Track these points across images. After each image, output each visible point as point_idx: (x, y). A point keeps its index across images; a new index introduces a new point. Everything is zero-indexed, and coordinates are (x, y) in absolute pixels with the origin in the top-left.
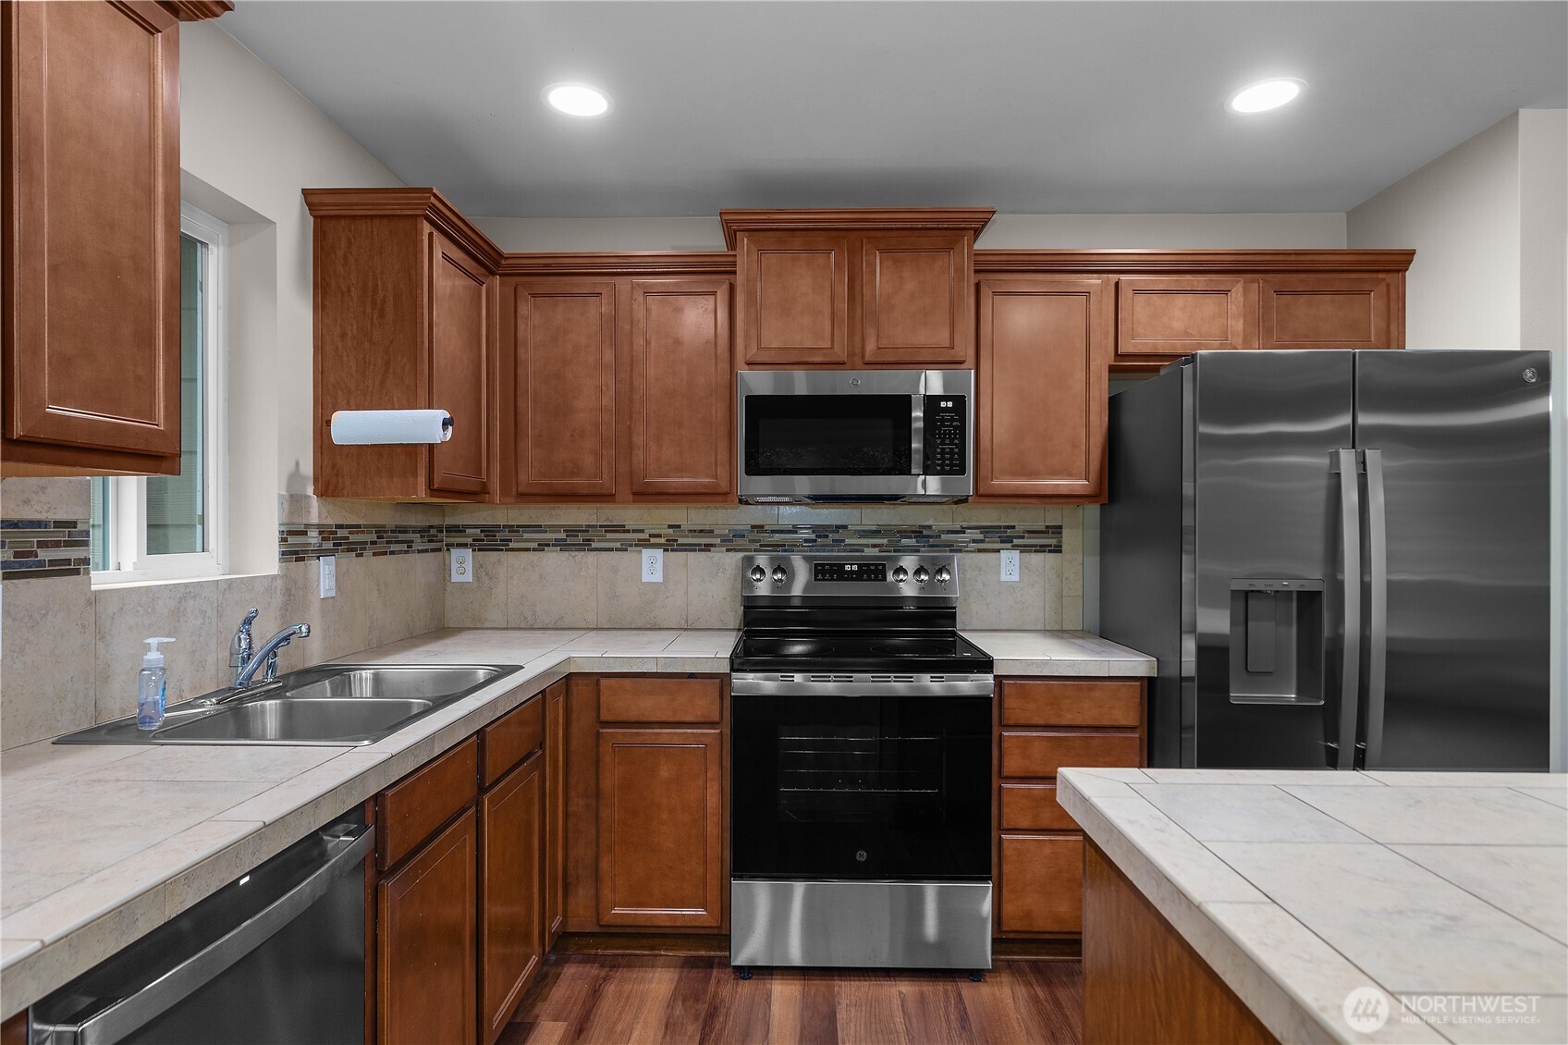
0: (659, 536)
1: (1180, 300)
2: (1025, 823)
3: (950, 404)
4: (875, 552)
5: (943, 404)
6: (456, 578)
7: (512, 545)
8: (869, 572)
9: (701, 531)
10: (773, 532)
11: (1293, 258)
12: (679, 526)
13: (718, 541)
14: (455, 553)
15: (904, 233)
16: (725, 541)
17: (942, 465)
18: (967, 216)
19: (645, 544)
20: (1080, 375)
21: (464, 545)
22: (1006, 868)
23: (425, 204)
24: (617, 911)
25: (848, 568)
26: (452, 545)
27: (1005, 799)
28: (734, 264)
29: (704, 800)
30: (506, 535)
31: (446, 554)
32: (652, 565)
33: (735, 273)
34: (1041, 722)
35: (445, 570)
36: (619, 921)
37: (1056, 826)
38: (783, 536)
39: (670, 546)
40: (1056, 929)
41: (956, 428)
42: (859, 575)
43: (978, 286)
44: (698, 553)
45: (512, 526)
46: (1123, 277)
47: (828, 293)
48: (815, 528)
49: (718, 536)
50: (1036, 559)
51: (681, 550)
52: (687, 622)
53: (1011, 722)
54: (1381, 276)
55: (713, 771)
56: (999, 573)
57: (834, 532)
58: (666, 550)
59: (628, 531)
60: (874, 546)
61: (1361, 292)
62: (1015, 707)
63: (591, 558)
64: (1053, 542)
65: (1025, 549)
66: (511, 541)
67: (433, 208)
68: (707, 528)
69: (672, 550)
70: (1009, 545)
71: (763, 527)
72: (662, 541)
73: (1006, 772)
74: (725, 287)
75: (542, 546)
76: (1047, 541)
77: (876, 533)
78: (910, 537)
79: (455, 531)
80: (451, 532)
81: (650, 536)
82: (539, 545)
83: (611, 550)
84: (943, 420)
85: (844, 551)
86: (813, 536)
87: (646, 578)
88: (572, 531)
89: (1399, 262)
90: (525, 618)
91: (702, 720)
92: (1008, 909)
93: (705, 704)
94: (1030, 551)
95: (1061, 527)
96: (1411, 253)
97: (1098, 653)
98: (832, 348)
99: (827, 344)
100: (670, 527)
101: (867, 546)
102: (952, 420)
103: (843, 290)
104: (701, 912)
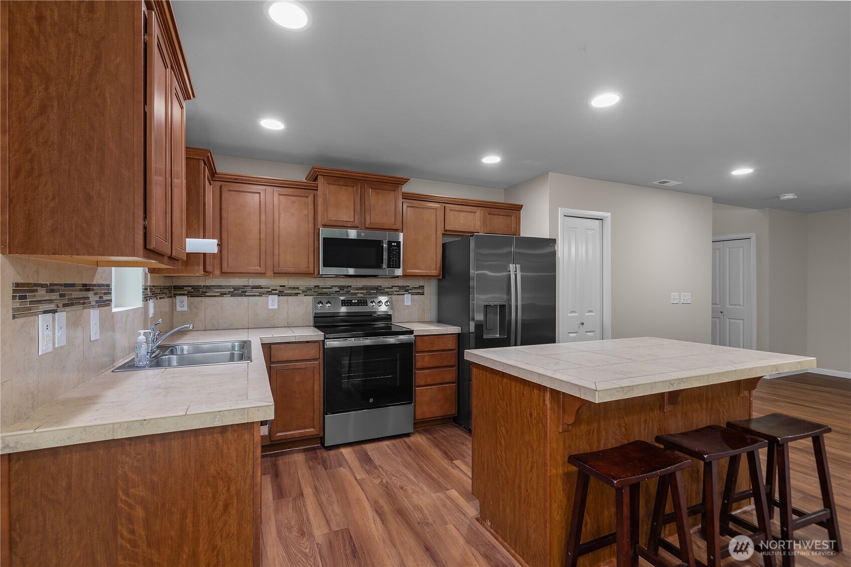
0: (276, 290)
1: (463, 214)
2: (423, 383)
3: (395, 244)
4: (362, 295)
5: (393, 244)
6: (179, 309)
7: (207, 294)
8: (361, 303)
9: (294, 288)
10: (323, 288)
11: (493, 204)
12: (285, 286)
13: (301, 292)
14: (178, 298)
15: (379, 183)
16: (304, 292)
17: (393, 265)
18: (400, 180)
19: (270, 293)
20: (434, 236)
21: (183, 295)
22: (417, 399)
23: (204, 155)
24: (279, 434)
25: (353, 301)
26: (177, 294)
27: (417, 376)
28: (317, 188)
29: (314, 388)
30: (204, 290)
31: (174, 299)
32: (273, 302)
33: (317, 190)
34: (428, 350)
35: (173, 307)
36: (279, 438)
37: (432, 383)
38: (326, 290)
39: (281, 294)
40: (432, 416)
41: (397, 252)
42: (358, 304)
43: (403, 202)
44: (292, 297)
45: (208, 286)
46: (447, 205)
47: (353, 202)
48: (340, 287)
49: (300, 290)
50: (416, 297)
51: (286, 296)
52: (288, 324)
53: (419, 350)
54: (515, 211)
55: (317, 377)
56: (404, 302)
57: (346, 288)
58: (279, 296)
59: (262, 288)
60: (361, 293)
61: (510, 216)
62: (420, 346)
63: (245, 299)
64: (421, 291)
65: (413, 294)
66: (207, 292)
67: (208, 157)
68: (296, 287)
69: (282, 296)
70: (407, 293)
71: (319, 286)
72: (277, 292)
73: (417, 367)
74: (312, 195)
75: (222, 294)
76: (419, 291)
77: (361, 289)
78: (374, 290)
79: (179, 288)
80: (176, 288)
81: (272, 290)
82: (221, 294)
83: (255, 296)
84: (393, 250)
85: (350, 295)
86: (339, 290)
87: (270, 307)
88: (236, 288)
89: (519, 208)
90: (214, 325)
91: (313, 358)
92: (418, 412)
93: (314, 352)
94: (414, 295)
95: (424, 286)
96: (522, 206)
97: (438, 326)
98: (354, 222)
99: (352, 220)
100: (281, 286)
101: (359, 293)
102: (396, 250)
103: (358, 201)
104: (313, 430)
